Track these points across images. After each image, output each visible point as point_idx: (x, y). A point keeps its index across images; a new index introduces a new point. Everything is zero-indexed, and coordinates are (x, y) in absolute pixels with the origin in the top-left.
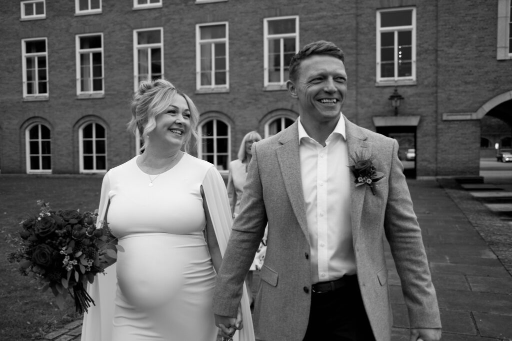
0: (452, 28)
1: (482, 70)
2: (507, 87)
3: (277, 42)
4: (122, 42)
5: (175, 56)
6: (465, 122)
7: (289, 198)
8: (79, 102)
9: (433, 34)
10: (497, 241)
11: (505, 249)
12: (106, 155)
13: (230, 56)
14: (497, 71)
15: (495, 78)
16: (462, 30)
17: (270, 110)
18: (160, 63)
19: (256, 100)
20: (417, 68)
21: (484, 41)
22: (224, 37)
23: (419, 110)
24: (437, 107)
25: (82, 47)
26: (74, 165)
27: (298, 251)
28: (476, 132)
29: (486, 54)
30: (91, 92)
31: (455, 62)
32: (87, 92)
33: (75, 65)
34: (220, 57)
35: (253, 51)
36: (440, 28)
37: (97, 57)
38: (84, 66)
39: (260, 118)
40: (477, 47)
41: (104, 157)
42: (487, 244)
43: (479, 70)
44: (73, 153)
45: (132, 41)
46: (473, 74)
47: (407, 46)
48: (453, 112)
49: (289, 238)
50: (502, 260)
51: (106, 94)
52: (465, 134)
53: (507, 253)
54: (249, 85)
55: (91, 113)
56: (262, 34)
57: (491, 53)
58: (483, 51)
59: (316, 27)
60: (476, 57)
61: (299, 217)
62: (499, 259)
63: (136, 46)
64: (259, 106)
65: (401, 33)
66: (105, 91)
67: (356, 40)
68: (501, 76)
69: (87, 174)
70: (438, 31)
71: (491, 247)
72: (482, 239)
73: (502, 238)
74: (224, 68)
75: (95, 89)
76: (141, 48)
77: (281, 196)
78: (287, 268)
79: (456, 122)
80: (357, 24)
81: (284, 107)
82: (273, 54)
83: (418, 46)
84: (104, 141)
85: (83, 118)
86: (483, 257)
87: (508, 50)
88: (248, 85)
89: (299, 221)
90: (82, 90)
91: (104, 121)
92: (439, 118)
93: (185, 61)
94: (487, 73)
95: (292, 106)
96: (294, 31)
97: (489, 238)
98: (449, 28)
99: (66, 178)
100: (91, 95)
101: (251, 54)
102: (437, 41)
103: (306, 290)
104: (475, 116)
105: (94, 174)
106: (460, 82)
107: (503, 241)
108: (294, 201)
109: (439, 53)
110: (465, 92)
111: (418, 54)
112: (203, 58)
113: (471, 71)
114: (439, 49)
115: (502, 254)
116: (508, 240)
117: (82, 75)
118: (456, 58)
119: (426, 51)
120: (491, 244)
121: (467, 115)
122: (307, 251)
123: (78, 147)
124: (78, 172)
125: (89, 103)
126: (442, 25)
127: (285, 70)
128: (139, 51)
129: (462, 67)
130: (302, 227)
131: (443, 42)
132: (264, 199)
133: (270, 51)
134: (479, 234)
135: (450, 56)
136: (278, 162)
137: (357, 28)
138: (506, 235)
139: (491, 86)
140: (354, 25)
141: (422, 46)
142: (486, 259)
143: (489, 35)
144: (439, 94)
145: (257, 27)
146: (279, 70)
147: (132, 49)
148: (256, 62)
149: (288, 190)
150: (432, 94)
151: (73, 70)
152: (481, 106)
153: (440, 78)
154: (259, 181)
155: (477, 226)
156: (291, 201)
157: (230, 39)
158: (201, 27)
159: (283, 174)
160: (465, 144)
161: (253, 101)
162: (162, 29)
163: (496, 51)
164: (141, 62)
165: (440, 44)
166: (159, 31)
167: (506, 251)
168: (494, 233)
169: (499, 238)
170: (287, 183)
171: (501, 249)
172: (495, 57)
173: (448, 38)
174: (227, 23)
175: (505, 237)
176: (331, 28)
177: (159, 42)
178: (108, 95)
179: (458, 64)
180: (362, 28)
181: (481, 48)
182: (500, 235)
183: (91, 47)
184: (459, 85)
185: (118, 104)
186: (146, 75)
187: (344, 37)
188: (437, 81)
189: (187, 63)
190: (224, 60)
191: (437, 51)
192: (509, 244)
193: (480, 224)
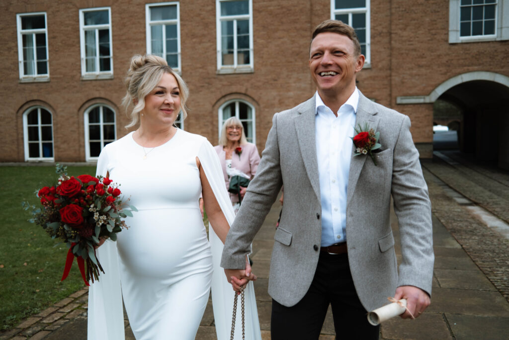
0: (405, 10)
1: (435, 53)
2: (458, 70)
3: (230, 24)
4: (67, 22)
5: (124, 37)
6: (419, 106)
7: (303, 163)
8: (23, 86)
9: (387, 16)
10: (459, 228)
11: (468, 237)
12: (53, 141)
13: (182, 37)
14: (448, 55)
15: (447, 62)
16: (415, 13)
17: (224, 94)
18: (109, 45)
19: (209, 83)
20: (372, 51)
21: (436, 24)
22: (176, 18)
23: (374, 94)
24: (391, 91)
25: (24, 28)
26: (18, 153)
27: (311, 213)
28: (429, 115)
29: (438, 37)
30: (35, 75)
31: (409, 45)
32: (30, 76)
33: (17, 46)
34: (171, 39)
35: (206, 32)
36: (393, 11)
37: (41, 38)
38: (27, 48)
39: (213, 102)
40: (429, 30)
41: (51, 144)
42: (449, 231)
43: (432, 54)
44: (18, 140)
45: (78, 21)
46: (426, 57)
47: (361, 29)
48: (406, 95)
49: (303, 200)
50: (467, 249)
51: (51, 78)
52: (419, 117)
53: (470, 241)
54: (202, 68)
55: (35, 98)
56: (215, 15)
57: (443, 37)
58: (435, 34)
59: (269, 8)
60: (429, 40)
61: (312, 180)
62: (463, 248)
63: (82, 27)
64: (213, 89)
65: (355, 16)
66: (50, 74)
67: (310, 22)
68: (452, 60)
69: (33, 162)
70: (392, 14)
71: (454, 235)
72: (443, 226)
73: (463, 224)
74: (176, 50)
75: (39, 72)
76: (89, 28)
77: (297, 161)
78: (300, 228)
79: (409, 106)
80: (311, 5)
81: (239, 91)
82: (226, 36)
83: (372, 28)
84: (50, 127)
85: (27, 103)
86: (448, 246)
87: (459, 33)
88: (200, 68)
89: (312, 184)
90: (26, 73)
91: (50, 106)
92: (393, 101)
93: (135, 43)
94: (439, 56)
95: (247, 90)
96: (247, 12)
97: (450, 225)
98: (402, 11)
99: (9, 167)
100: (35, 79)
101: (204, 35)
102: (390, 24)
103: (316, 248)
104: (428, 100)
105: (41, 162)
106: (414, 65)
107: (465, 228)
108: (308, 165)
109: (393, 35)
110: (419, 75)
111: (372, 37)
112: (154, 40)
113: (424, 54)
114: (392, 32)
115: (466, 243)
116: (469, 227)
117: (25, 58)
118: (410, 41)
119: (380, 34)
120: (453, 232)
121: (421, 98)
122: (319, 212)
123: (23, 134)
124: (23, 160)
125: (34, 87)
126: (396, 8)
127: (239, 52)
128: (86, 33)
129: (415, 50)
130: (314, 189)
131: (397, 25)
132: (281, 164)
133: (222, 33)
134: (440, 221)
135: (404, 39)
136: (295, 129)
137: (311, 10)
138: (467, 221)
139: (443, 69)
140: (308, 6)
141: (376, 28)
142: (450, 249)
143: (441, 19)
144: (393, 78)
145: (210, 8)
146: (232, 53)
147: (78, 31)
148: (209, 44)
149: (303, 155)
150: (387, 77)
151: (15, 52)
152: (433, 90)
153: (394, 61)
154: (277, 147)
155: (437, 212)
156: (306, 166)
157: (181, 20)
158: (151, 8)
159: (300, 141)
160: (419, 128)
161: (206, 85)
162: (109, 9)
163: (447, 34)
164: (88, 44)
165: (393, 27)
166: (107, 11)
167: (469, 239)
168: (454, 220)
169: (460, 224)
170: (302, 149)
171: (464, 237)
172: (447, 40)
173: (401, 21)
174: (178, 4)
175: (466, 224)
176: (284, 10)
177: (107, 23)
178: (53, 78)
179: (411, 47)
180: (317, 10)
181: (433, 32)
182: (461, 221)
183: (34, 28)
184: (412, 69)
185: (65, 88)
186: (94, 57)
187: (298, 19)
188: (391, 64)
189: (137, 45)
190: (176, 42)
191: (390, 34)
192: (471, 231)
193: (438, 210)
